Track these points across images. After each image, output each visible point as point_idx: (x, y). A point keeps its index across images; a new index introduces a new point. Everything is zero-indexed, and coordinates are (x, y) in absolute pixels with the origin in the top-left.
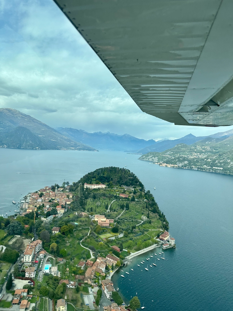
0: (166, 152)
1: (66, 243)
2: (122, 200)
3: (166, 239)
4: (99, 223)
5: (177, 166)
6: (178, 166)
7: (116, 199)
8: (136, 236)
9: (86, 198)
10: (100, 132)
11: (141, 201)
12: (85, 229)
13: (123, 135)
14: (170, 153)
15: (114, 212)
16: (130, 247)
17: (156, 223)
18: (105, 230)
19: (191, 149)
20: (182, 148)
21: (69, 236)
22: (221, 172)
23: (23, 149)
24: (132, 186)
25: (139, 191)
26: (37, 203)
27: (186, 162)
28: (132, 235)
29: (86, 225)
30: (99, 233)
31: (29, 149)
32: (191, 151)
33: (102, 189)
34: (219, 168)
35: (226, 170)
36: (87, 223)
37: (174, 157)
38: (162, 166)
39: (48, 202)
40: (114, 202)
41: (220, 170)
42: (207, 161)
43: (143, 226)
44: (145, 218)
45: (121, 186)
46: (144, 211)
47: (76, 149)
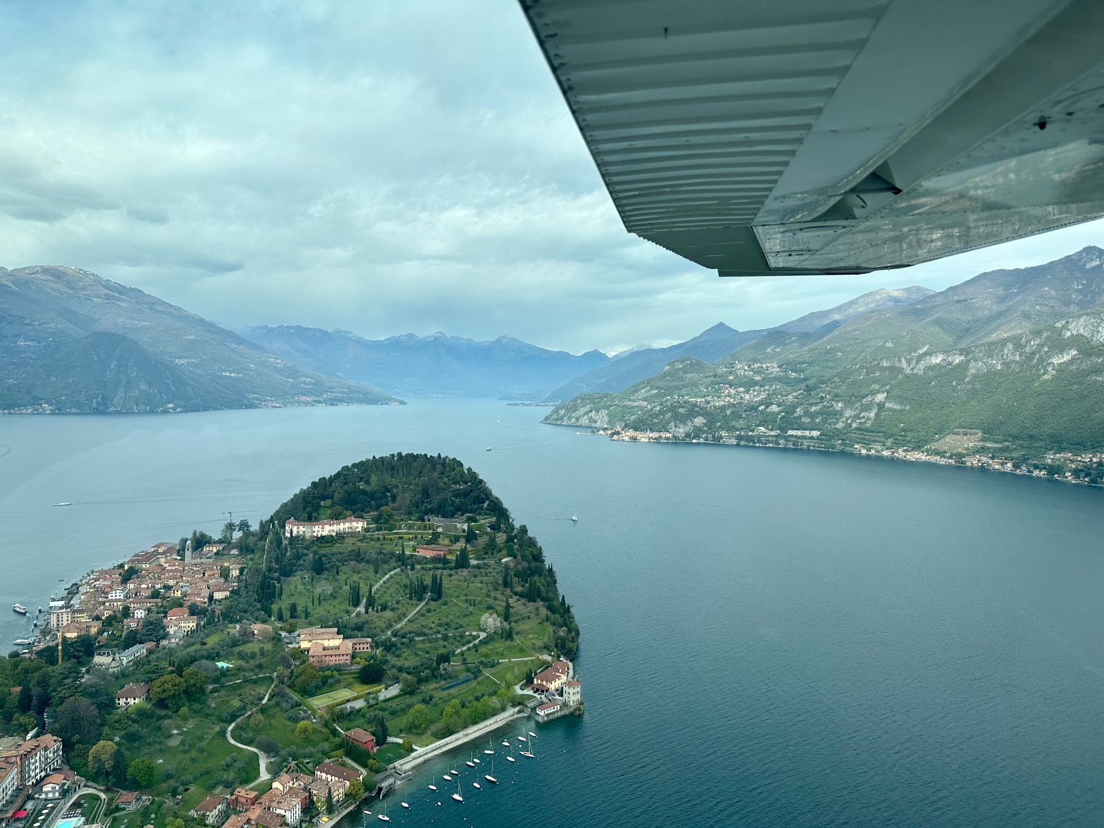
0: (636, 391)
1: (170, 736)
2: (422, 568)
3: (553, 686)
4: (313, 657)
5: (668, 435)
6: (673, 436)
7: (403, 565)
8: (450, 687)
9: (287, 572)
10: (410, 336)
11: (490, 566)
12: (255, 682)
13: (493, 340)
14: (648, 394)
15: (380, 613)
16: (416, 727)
17: (532, 634)
18: (332, 676)
19: (715, 376)
20: (686, 373)
21: (184, 710)
22: (813, 446)
23: (118, 413)
24: (462, 515)
25: (489, 529)
26: (107, 604)
27: (699, 421)
28: (433, 685)
29: (260, 667)
30: (308, 692)
31: (139, 413)
32: (718, 382)
33: (353, 534)
34: (807, 433)
35: (830, 438)
36: (266, 659)
37: (661, 405)
38: (618, 440)
39: (148, 598)
40: (391, 577)
41: (812, 438)
42: (769, 410)
43: (483, 650)
44: (491, 621)
45: (423, 520)
46: (496, 599)
47: (319, 402)
